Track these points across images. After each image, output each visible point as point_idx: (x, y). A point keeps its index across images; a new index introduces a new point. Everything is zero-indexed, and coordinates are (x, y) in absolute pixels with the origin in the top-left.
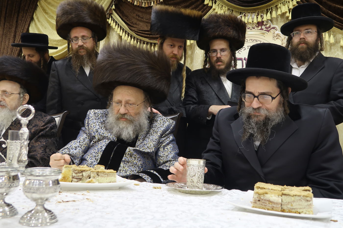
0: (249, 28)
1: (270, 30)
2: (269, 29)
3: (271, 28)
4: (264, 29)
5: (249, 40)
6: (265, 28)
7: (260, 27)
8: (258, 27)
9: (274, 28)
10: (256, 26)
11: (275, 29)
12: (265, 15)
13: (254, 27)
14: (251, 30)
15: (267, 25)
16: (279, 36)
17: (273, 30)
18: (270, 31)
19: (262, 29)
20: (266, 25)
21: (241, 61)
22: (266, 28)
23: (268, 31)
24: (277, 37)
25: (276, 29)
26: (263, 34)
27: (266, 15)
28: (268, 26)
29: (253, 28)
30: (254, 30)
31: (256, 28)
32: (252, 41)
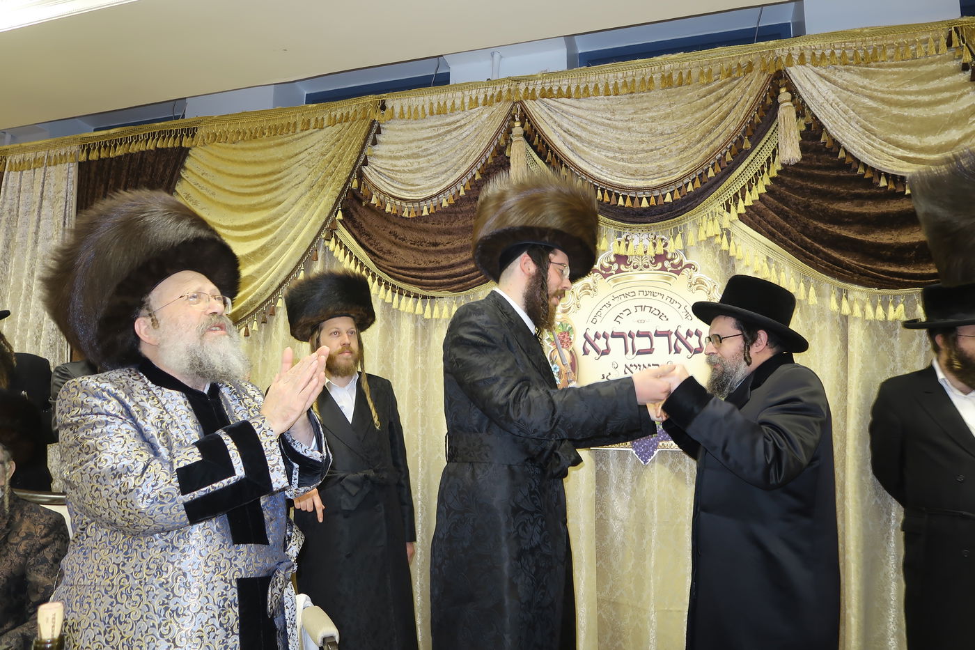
0: (637, 266)
1: (681, 270)
2: (679, 268)
3: (683, 266)
4: (669, 269)
5: (637, 293)
6: (670, 266)
7: (660, 265)
8: (656, 263)
9: (689, 266)
10: (651, 261)
11: (693, 267)
12: (671, 239)
13: (647, 264)
14: (641, 270)
15: (674, 259)
16: (701, 284)
17: (688, 269)
18: (683, 272)
19: (664, 269)
20: (672, 259)
21: (622, 339)
22: (673, 265)
23: (678, 273)
24: (696, 286)
25: (694, 269)
26: (668, 278)
27: (674, 239)
28: (676, 261)
29: (645, 266)
30: (646, 270)
31: (650, 267)
32: (645, 294)
